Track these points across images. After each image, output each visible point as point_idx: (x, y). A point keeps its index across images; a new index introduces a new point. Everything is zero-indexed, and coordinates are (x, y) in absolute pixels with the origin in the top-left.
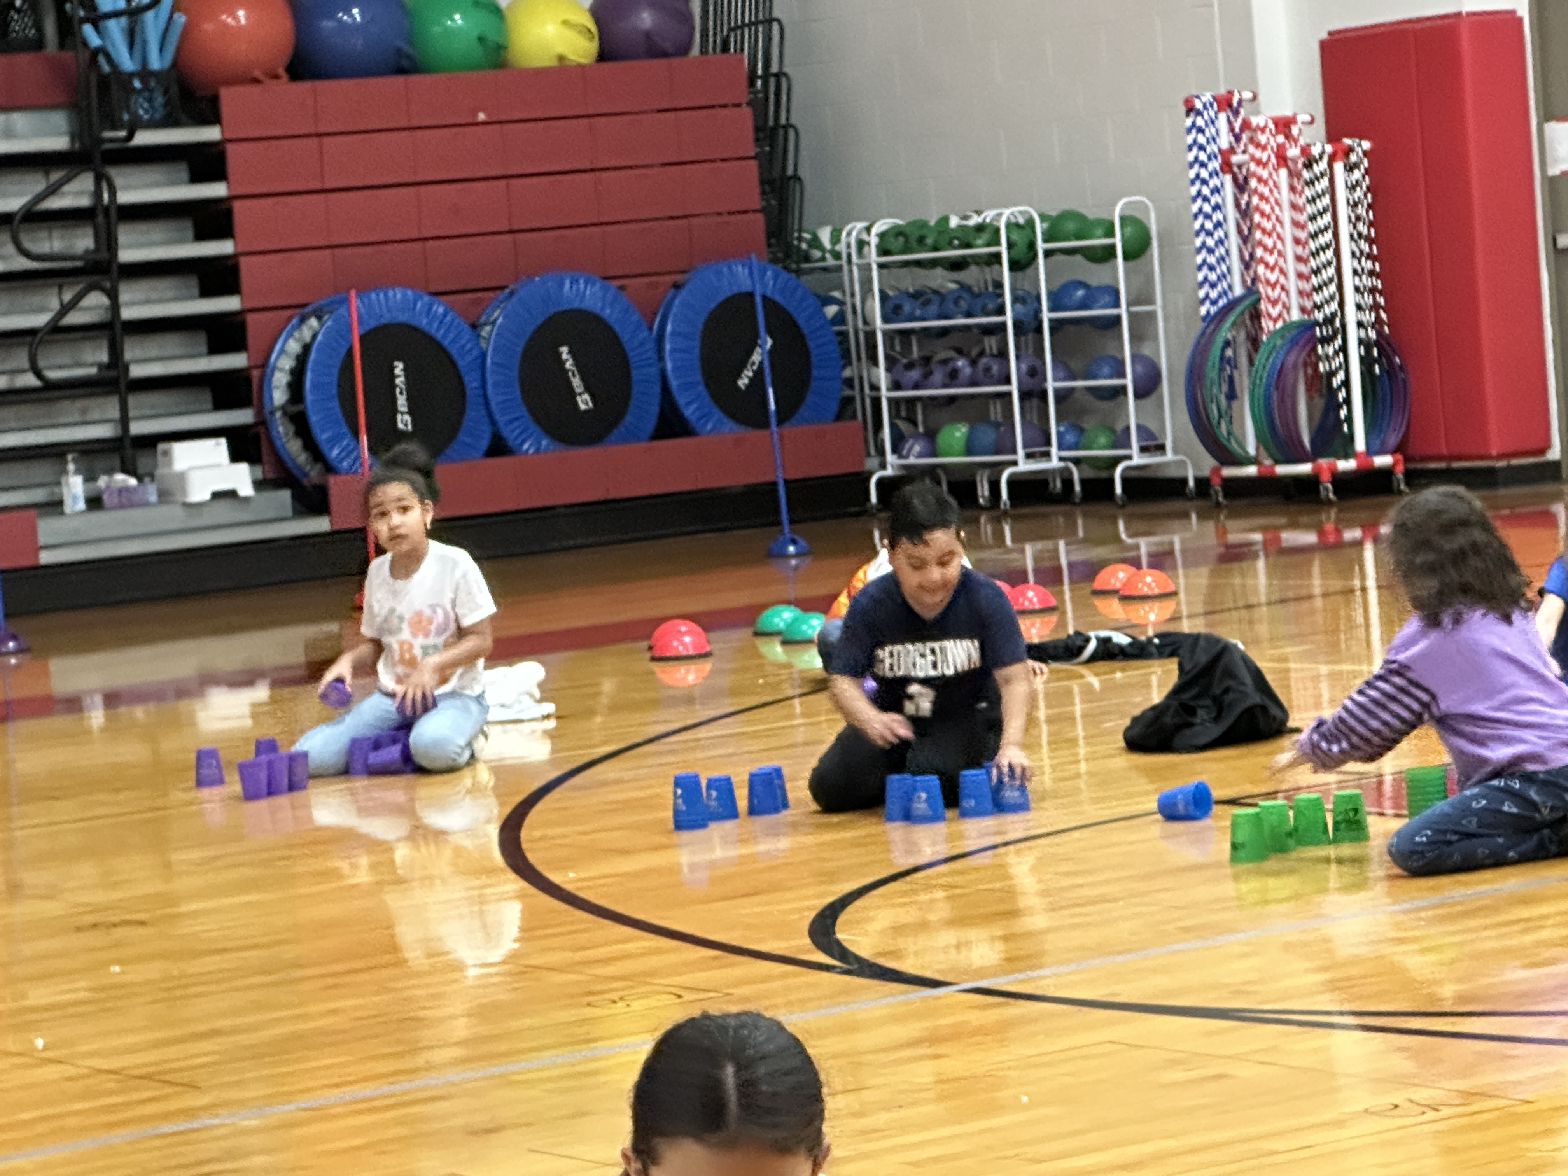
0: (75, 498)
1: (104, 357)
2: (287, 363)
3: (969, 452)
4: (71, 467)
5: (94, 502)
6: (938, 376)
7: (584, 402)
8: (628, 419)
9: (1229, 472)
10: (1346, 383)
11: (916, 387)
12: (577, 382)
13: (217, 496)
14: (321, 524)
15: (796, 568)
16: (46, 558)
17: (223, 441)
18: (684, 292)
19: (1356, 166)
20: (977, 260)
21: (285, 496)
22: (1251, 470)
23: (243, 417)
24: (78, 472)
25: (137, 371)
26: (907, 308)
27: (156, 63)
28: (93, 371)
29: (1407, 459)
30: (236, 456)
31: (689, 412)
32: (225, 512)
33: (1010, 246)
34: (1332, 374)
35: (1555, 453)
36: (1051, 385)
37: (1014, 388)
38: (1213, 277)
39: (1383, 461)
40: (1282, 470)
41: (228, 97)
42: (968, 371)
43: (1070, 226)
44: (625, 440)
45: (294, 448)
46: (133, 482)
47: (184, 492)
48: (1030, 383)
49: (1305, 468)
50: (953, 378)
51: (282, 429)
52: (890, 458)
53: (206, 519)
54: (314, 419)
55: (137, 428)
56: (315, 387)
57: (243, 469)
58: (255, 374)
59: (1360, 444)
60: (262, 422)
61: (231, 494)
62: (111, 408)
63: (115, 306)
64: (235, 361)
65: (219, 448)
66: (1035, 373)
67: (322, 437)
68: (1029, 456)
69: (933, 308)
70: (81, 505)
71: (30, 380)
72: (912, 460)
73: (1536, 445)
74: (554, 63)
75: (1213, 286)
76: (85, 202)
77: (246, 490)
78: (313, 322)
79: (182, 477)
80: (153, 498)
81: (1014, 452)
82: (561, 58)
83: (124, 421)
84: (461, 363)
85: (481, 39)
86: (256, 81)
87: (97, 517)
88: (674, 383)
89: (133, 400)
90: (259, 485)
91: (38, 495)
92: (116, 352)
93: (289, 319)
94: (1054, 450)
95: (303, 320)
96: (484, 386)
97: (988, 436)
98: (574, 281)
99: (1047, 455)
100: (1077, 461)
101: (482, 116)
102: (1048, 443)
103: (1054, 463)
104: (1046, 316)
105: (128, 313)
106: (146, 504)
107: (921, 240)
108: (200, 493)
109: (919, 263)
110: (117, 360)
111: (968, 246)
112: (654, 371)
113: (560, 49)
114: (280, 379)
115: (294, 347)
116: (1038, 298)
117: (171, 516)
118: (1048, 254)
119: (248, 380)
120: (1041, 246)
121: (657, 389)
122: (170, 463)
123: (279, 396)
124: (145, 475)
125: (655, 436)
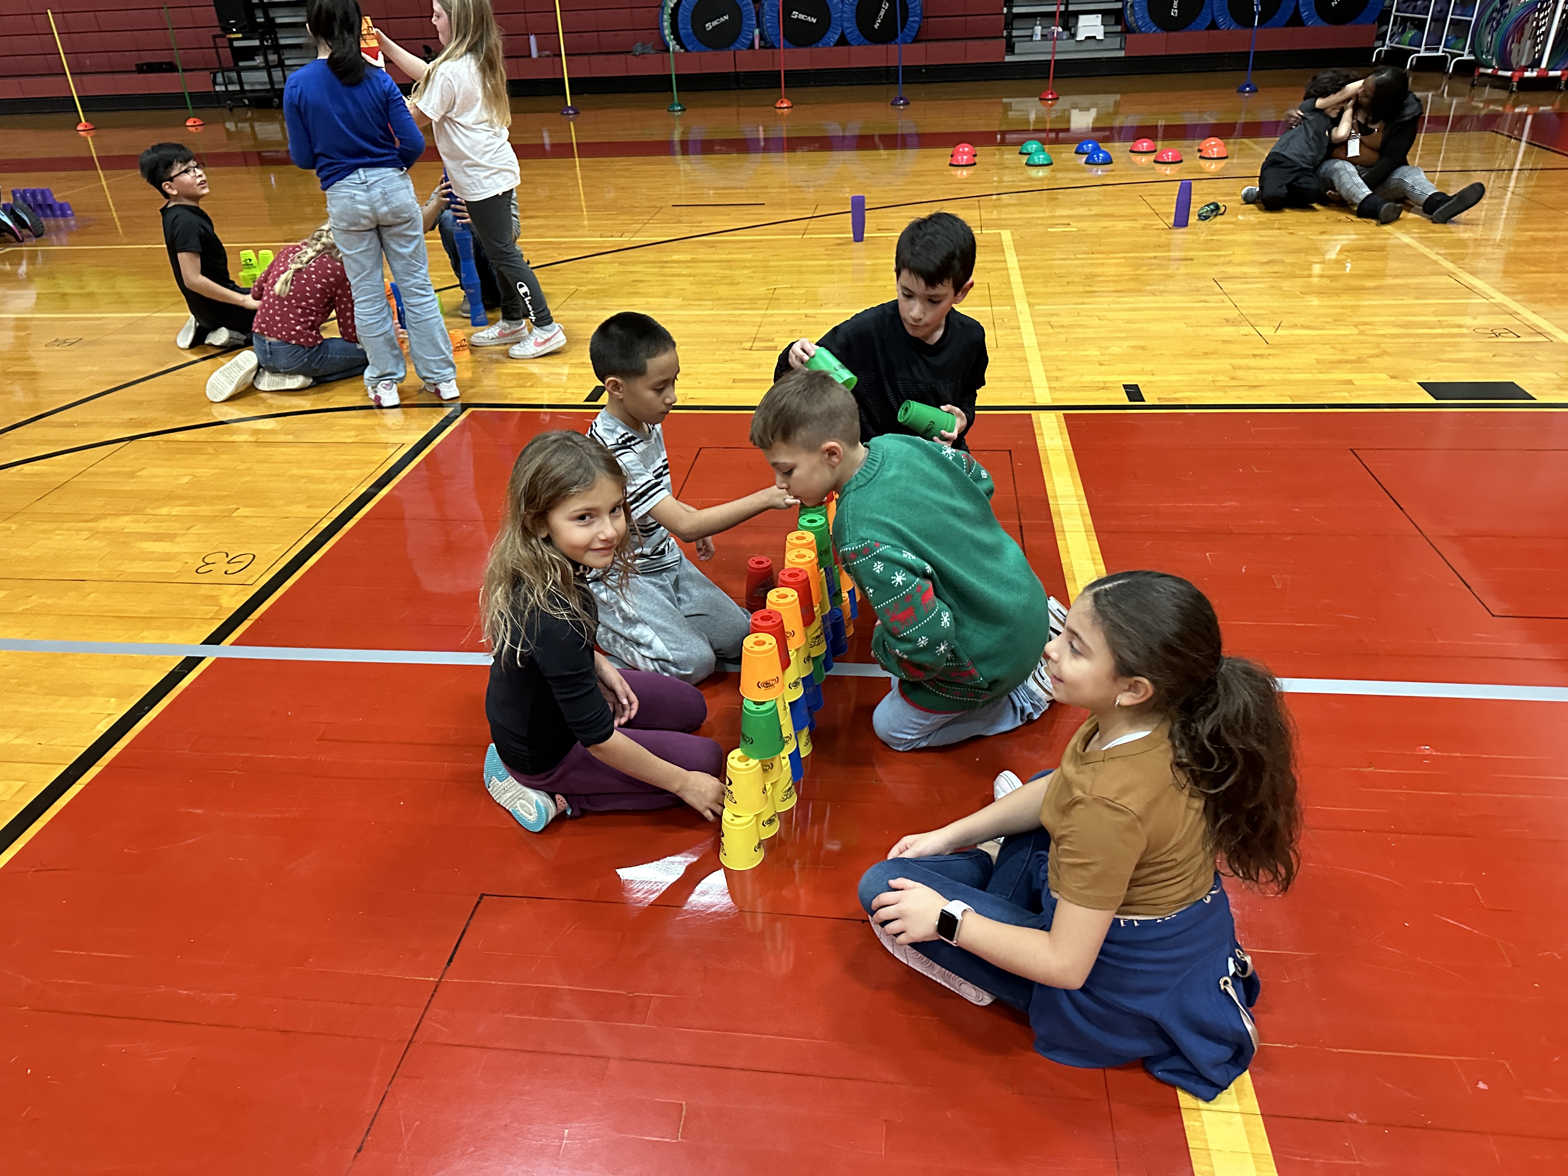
0: (1037, 35)
3: (1410, 45)
4: (1038, 22)
5: (1045, 37)
6: (1411, 8)
8: (1276, 16)
9: (1482, 70)
11: (1403, 11)
13: (1087, 38)
14: (1122, 53)
15: (1247, 97)
16: (1008, 59)
17: (1100, 16)
21: (1113, 39)
22: (1490, 71)
24: (1040, 25)
30: (1104, 22)
31: (1304, 16)
32: (1091, 45)
34: (1539, 28)
36: (1449, 17)
37: (1429, 17)
39: (1555, 73)
40: (1500, 73)
44: (1272, 26)
45: (1131, 20)
46: (1062, 30)
47: (1077, 35)
48: (1437, 15)
49: (1509, 74)
51: (1128, 12)
52: (1387, 41)
53: (1084, 47)
54: (1136, 8)
55: (1071, 8)
57: (1103, 28)
59: (1544, 64)
61: (1094, 37)
65: (1097, 19)
68: (1426, 49)
70: (1039, 38)
72: (1393, 45)
77: (1100, 36)
79: (1079, 29)
80: (1066, 37)
81: (1420, 47)
83: (1067, 4)
87: (1043, 43)
90: (1109, 35)
91: (1028, 32)
94: (1441, 47)
97: (1419, 38)
99: (1437, 50)
100: (1448, 53)
102: (1440, 44)
103: (1440, 53)
106: (1064, 40)
108: (1084, 36)
117: (1069, 45)
121: (1294, 4)
122: (1077, 23)
124: (1066, 28)
125: (1288, 24)
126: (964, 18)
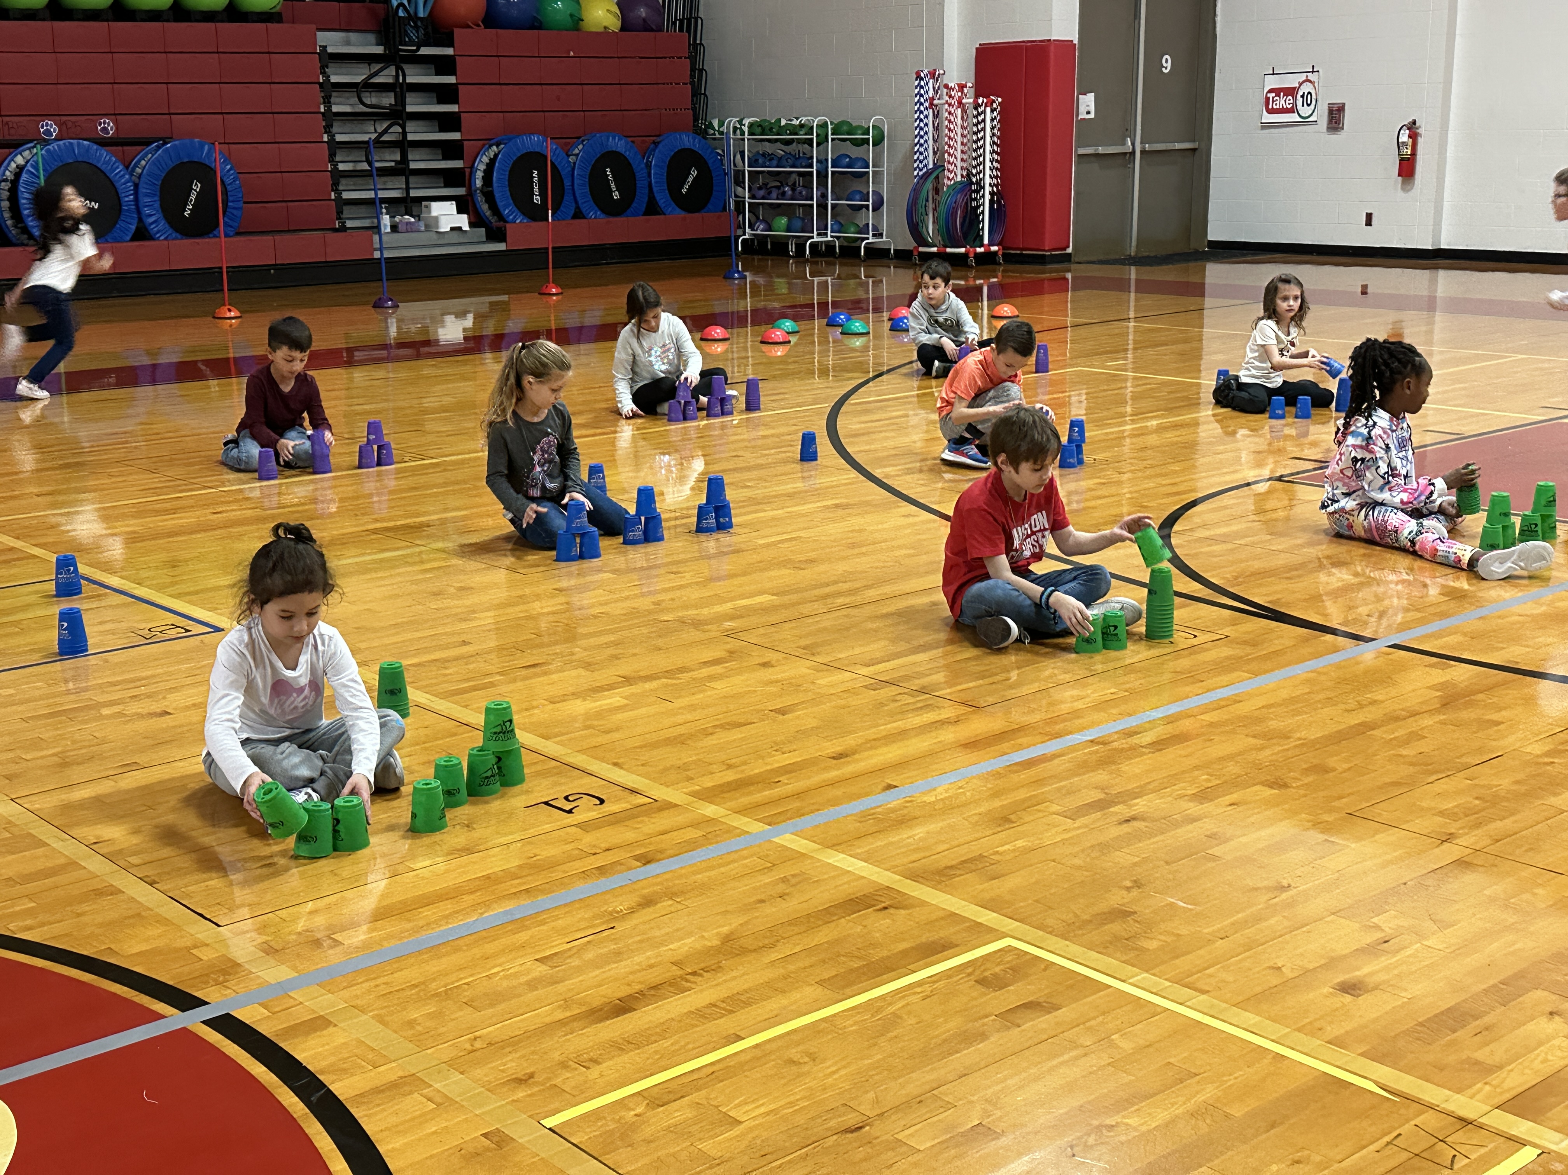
0: (385, 225)
1: (398, 158)
2: (482, 167)
3: (790, 231)
4: (384, 211)
5: (394, 228)
6: (774, 195)
7: (616, 195)
8: (634, 205)
9: (921, 249)
10: (983, 212)
11: (763, 198)
12: (613, 186)
13: (452, 229)
14: (502, 247)
16: (377, 255)
17: (453, 203)
18: (660, 146)
19: (995, 109)
20: (799, 141)
21: (483, 230)
23: (461, 191)
24: (387, 213)
25: (413, 166)
26: (760, 161)
27: (421, 14)
28: (393, 164)
29: (1004, 249)
30: (460, 211)
31: (661, 203)
32: (456, 237)
33: (818, 135)
35: (1070, 250)
36: (830, 202)
37: (814, 202)
38: (921, 158)
39: (994, 248)
40: (949, 250)
41: (459, 34)
42: (790, 193)
43: (845, 128)
44: (634, 215)
45: (485, 207)
46: (412, 220)
47: (437, 227)
48: (821, 200)
49: (963, 250)
50: (783, 195)
51: (480, 198)
52: (748, 230)
54: (497, 195)
55: (413, 193)
56: (499, 179)
57: (465, 217)
58: (467, 171)
59: (986, 241)
60: (471, 193)
61: (460, 229)
62: (400, 182)
63: (404, 133)
64: (458, 164)
65: (452, 206)
66: (824, 196)
67: (500, 204)
68: (818, 235)
69: (775, 162)
70: (389, 230)
71: (365, 167)
72: (759, 232)
73: (1064, 245)
74: (602, 30)
75: (921, 162)
76: (391, 80)
77: (466, 227)
78: (494, 148)
79: (436, 219)
80: (423, 229)
81: (812, 232)
82: (605, 28)
83: (408, 189)
84: (562, 173)
85: (571, 15)
86: (468, 27)
87: (396, 235)
88: (655, 189)
89: (412, 179)
90: (471, 224)
91: (366, 223)
92: (404, 155)
93: (484, 145)
94: (829, 232)
95: (490, 146)
96: (573, 185)
97: (798, 224)
98: (614, 138)
99: (826, 235)
100: (838, 238)
101: (572, 54)
102: (827, 229)
103: (829, 238)
104: (830, 169)
105: (410, 137)
106: (419, 231)
107: (771, 129)
108: (445, 227)
109: (769, 141)
110: (404, 160)
111: (796, 134)
112: (646, 183)
113: (605, 24)
114: (479, 174)
115: (485, 159)
116: (827, 160)
117: (431, 237)
118: (833, 140)
119: (464, 173)
120: (830, 137)
121: (646, 191)
122: (430, 212)
123: (479, 183)
124: (418, 217)
125: (645, 214)
126: (284, 204)
